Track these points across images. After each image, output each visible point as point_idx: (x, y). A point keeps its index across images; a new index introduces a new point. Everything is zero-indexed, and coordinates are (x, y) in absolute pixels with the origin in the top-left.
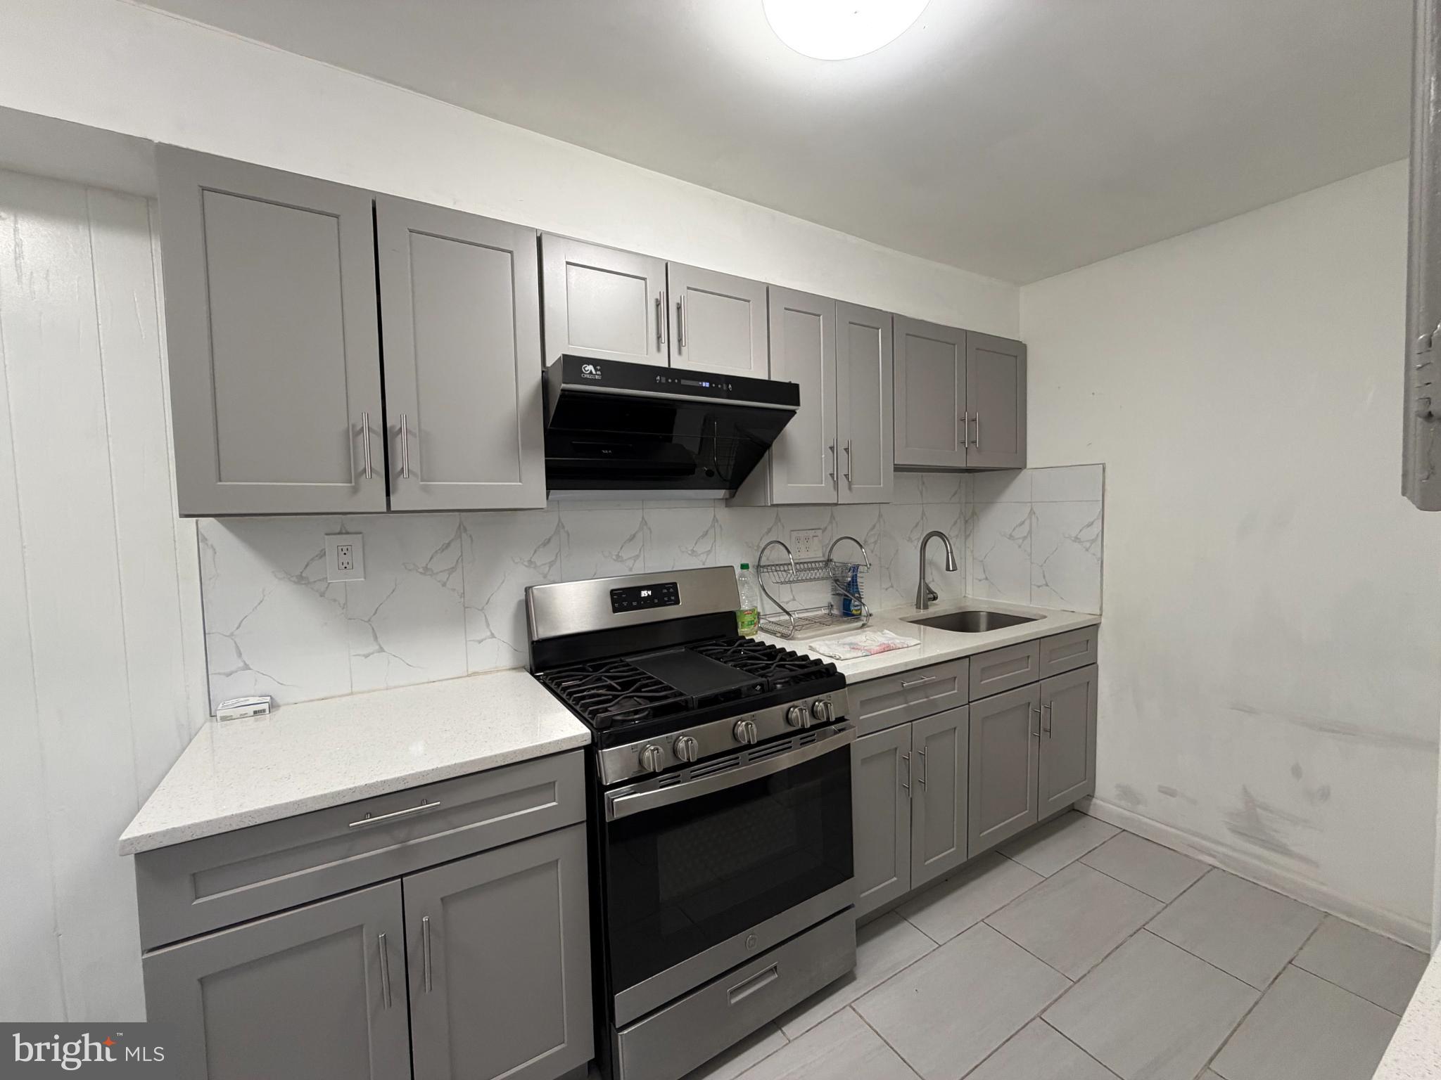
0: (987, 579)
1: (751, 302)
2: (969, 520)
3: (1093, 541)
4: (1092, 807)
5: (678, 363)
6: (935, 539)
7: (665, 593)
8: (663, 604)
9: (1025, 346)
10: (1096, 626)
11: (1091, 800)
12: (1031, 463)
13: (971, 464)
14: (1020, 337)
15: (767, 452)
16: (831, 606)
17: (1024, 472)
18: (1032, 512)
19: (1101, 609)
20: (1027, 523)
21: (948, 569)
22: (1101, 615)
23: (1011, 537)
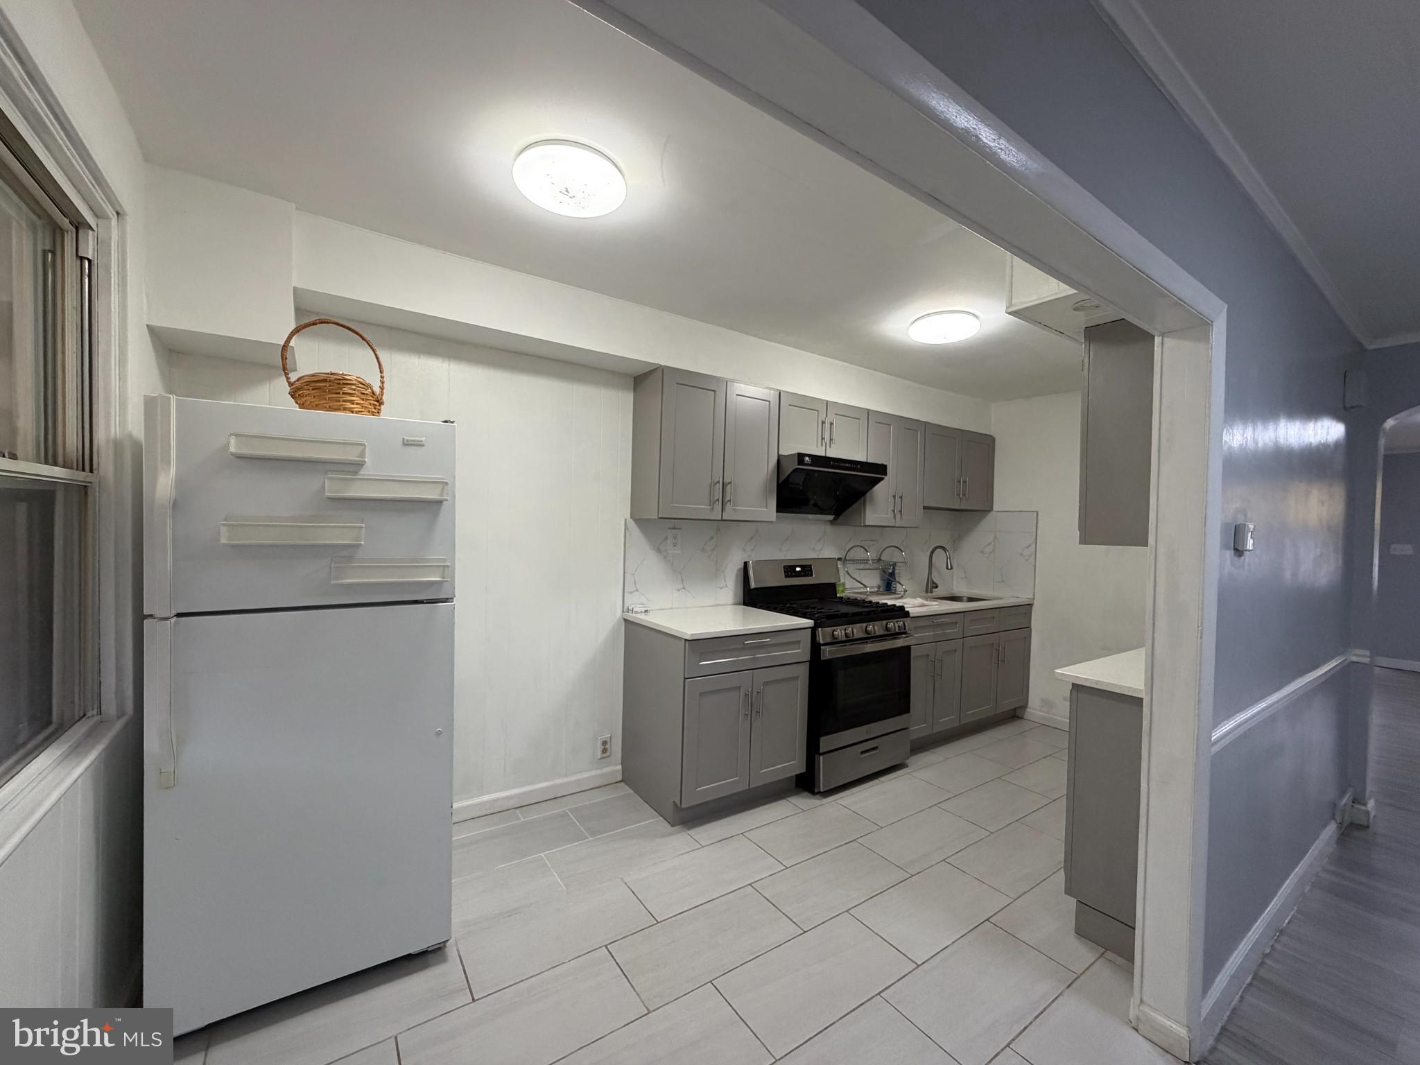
0: (966, 578)
1: (861, 420)
2: (958, 539)
3: (1030, 556)
4: (1026, 713)
5: (830, 454)
6: (939, 551)
7: (807, 570)
8: (805, 575)
9: (994, 438)
10: (1030, 605)
11: (1025, 710)
12: (995, 508)
13: (963, 507)
14: (992, 432)
15: (863, 498)
16: (879, 587)
17: (992, 513)
18: (995, 538)
19: (1034, 596)
20: (993, 543)
21: (947, 568)
22: (1034, 599)
23: (982, 552)
